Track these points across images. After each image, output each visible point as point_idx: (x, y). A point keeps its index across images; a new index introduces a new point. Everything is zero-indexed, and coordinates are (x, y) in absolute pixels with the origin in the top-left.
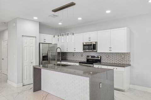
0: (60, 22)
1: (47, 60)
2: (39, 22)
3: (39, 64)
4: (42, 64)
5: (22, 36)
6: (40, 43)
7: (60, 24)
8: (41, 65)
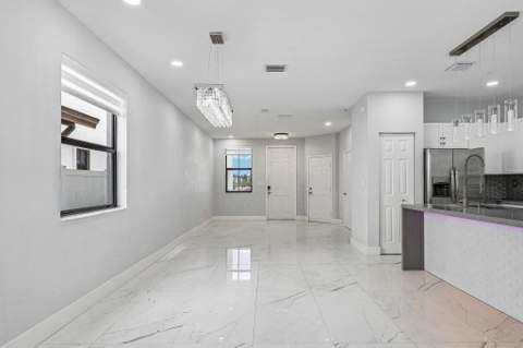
0: (490, 80)
1: (448, 195)
2: (425, 93)
3: (425, 202)
4: (431, 202)
5: (380, 133)
6: (425, 150)
7: (492, 84)
8: (429, 206)
